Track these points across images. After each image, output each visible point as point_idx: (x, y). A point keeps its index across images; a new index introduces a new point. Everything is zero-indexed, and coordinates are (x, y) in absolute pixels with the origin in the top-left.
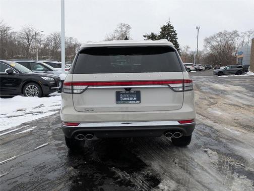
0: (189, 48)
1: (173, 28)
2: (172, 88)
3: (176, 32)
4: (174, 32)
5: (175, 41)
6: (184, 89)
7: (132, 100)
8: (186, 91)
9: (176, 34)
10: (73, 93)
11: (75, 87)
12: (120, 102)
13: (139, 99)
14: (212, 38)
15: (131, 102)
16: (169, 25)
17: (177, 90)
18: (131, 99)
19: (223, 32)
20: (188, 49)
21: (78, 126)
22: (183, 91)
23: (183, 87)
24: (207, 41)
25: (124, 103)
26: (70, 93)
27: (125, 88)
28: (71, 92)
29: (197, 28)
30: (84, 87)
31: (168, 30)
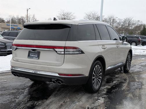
2: (56, 52)
6: (64, 53)
8: (66, 54)
17: (60, 53)
22: (64, 54)
23: (64, 51)
27: (32, 49)
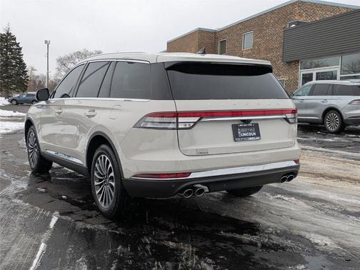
0: (35, 70)
1: (15, 39)
3: (20, 45)
4: (17, 45)
5: (19, 59)
7: (251, 136)
9: (21, 49)
10: (178, 129)
11: (181, 120)
12: (239, 139)
13: (258, 135)
14: (69, 58)
15: (251, 139)
16: (9, 34)
18: (250, 134)
19: (82, 51)
20: (34, 72)
21: (189, 177)
24: (62, 62)
25: (243, 140)
26: (174, 129)
28: (175, 127)
29: (46, 42)
30: (195, 119)
31: (7, 41)
